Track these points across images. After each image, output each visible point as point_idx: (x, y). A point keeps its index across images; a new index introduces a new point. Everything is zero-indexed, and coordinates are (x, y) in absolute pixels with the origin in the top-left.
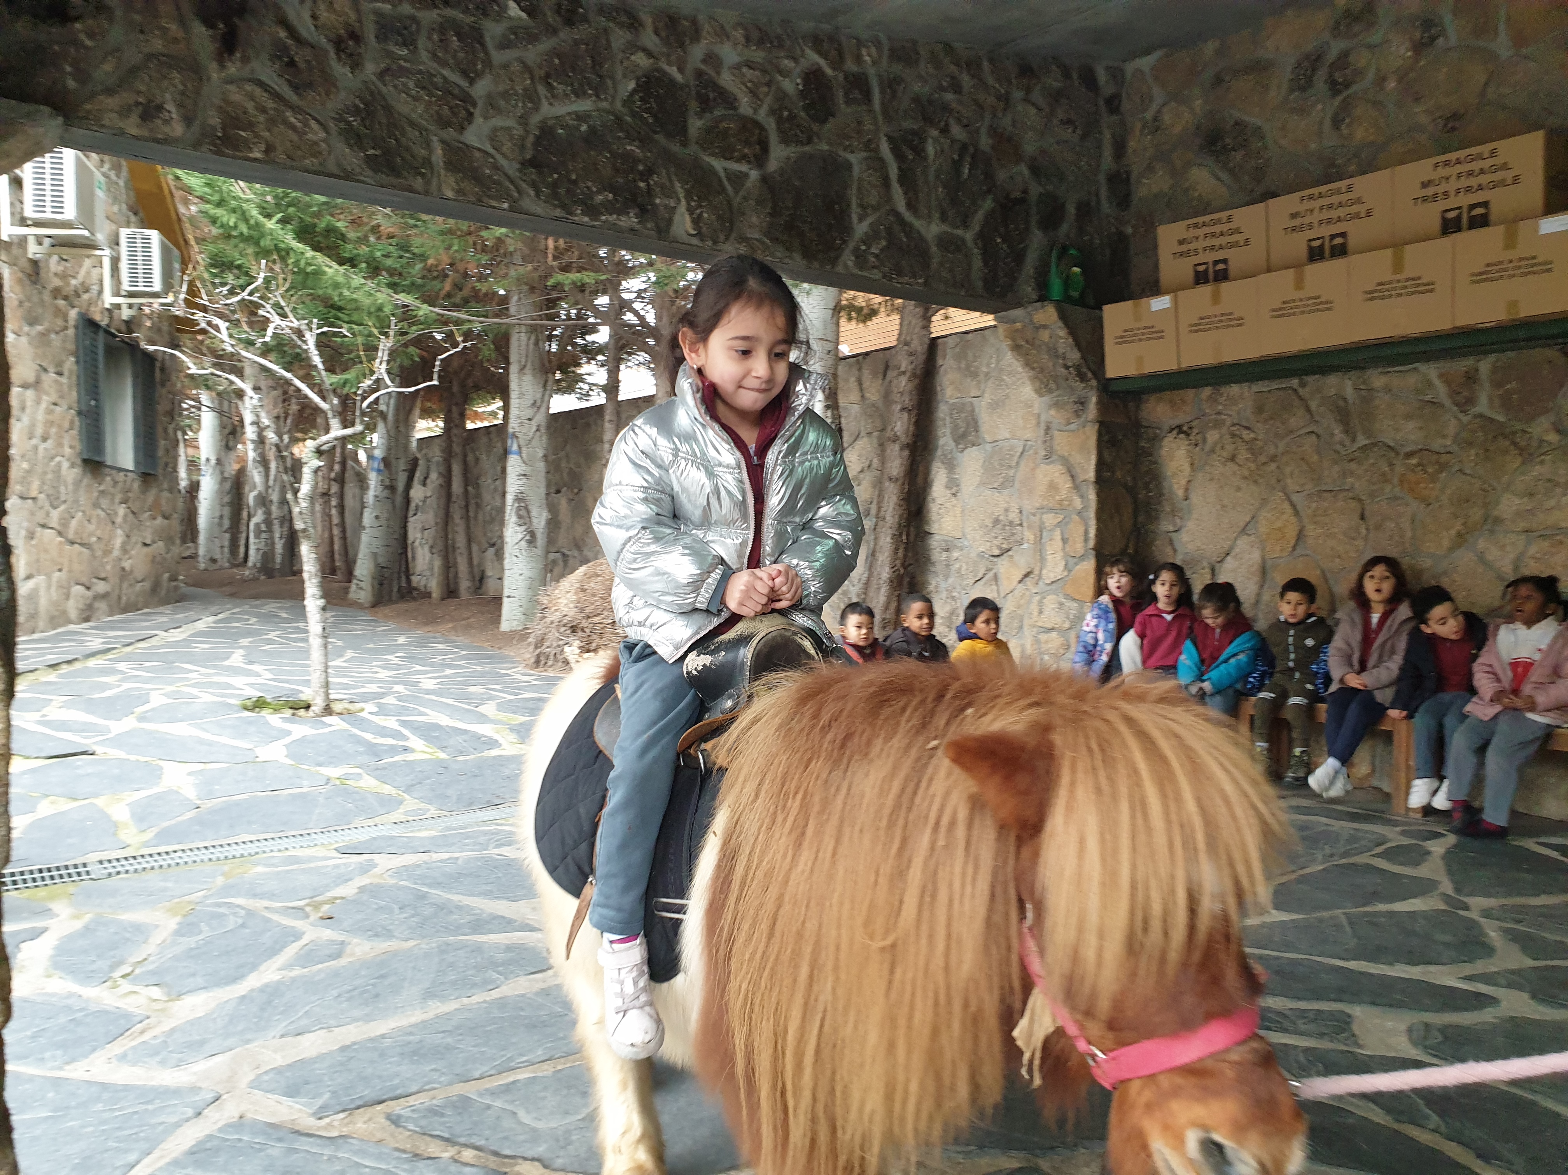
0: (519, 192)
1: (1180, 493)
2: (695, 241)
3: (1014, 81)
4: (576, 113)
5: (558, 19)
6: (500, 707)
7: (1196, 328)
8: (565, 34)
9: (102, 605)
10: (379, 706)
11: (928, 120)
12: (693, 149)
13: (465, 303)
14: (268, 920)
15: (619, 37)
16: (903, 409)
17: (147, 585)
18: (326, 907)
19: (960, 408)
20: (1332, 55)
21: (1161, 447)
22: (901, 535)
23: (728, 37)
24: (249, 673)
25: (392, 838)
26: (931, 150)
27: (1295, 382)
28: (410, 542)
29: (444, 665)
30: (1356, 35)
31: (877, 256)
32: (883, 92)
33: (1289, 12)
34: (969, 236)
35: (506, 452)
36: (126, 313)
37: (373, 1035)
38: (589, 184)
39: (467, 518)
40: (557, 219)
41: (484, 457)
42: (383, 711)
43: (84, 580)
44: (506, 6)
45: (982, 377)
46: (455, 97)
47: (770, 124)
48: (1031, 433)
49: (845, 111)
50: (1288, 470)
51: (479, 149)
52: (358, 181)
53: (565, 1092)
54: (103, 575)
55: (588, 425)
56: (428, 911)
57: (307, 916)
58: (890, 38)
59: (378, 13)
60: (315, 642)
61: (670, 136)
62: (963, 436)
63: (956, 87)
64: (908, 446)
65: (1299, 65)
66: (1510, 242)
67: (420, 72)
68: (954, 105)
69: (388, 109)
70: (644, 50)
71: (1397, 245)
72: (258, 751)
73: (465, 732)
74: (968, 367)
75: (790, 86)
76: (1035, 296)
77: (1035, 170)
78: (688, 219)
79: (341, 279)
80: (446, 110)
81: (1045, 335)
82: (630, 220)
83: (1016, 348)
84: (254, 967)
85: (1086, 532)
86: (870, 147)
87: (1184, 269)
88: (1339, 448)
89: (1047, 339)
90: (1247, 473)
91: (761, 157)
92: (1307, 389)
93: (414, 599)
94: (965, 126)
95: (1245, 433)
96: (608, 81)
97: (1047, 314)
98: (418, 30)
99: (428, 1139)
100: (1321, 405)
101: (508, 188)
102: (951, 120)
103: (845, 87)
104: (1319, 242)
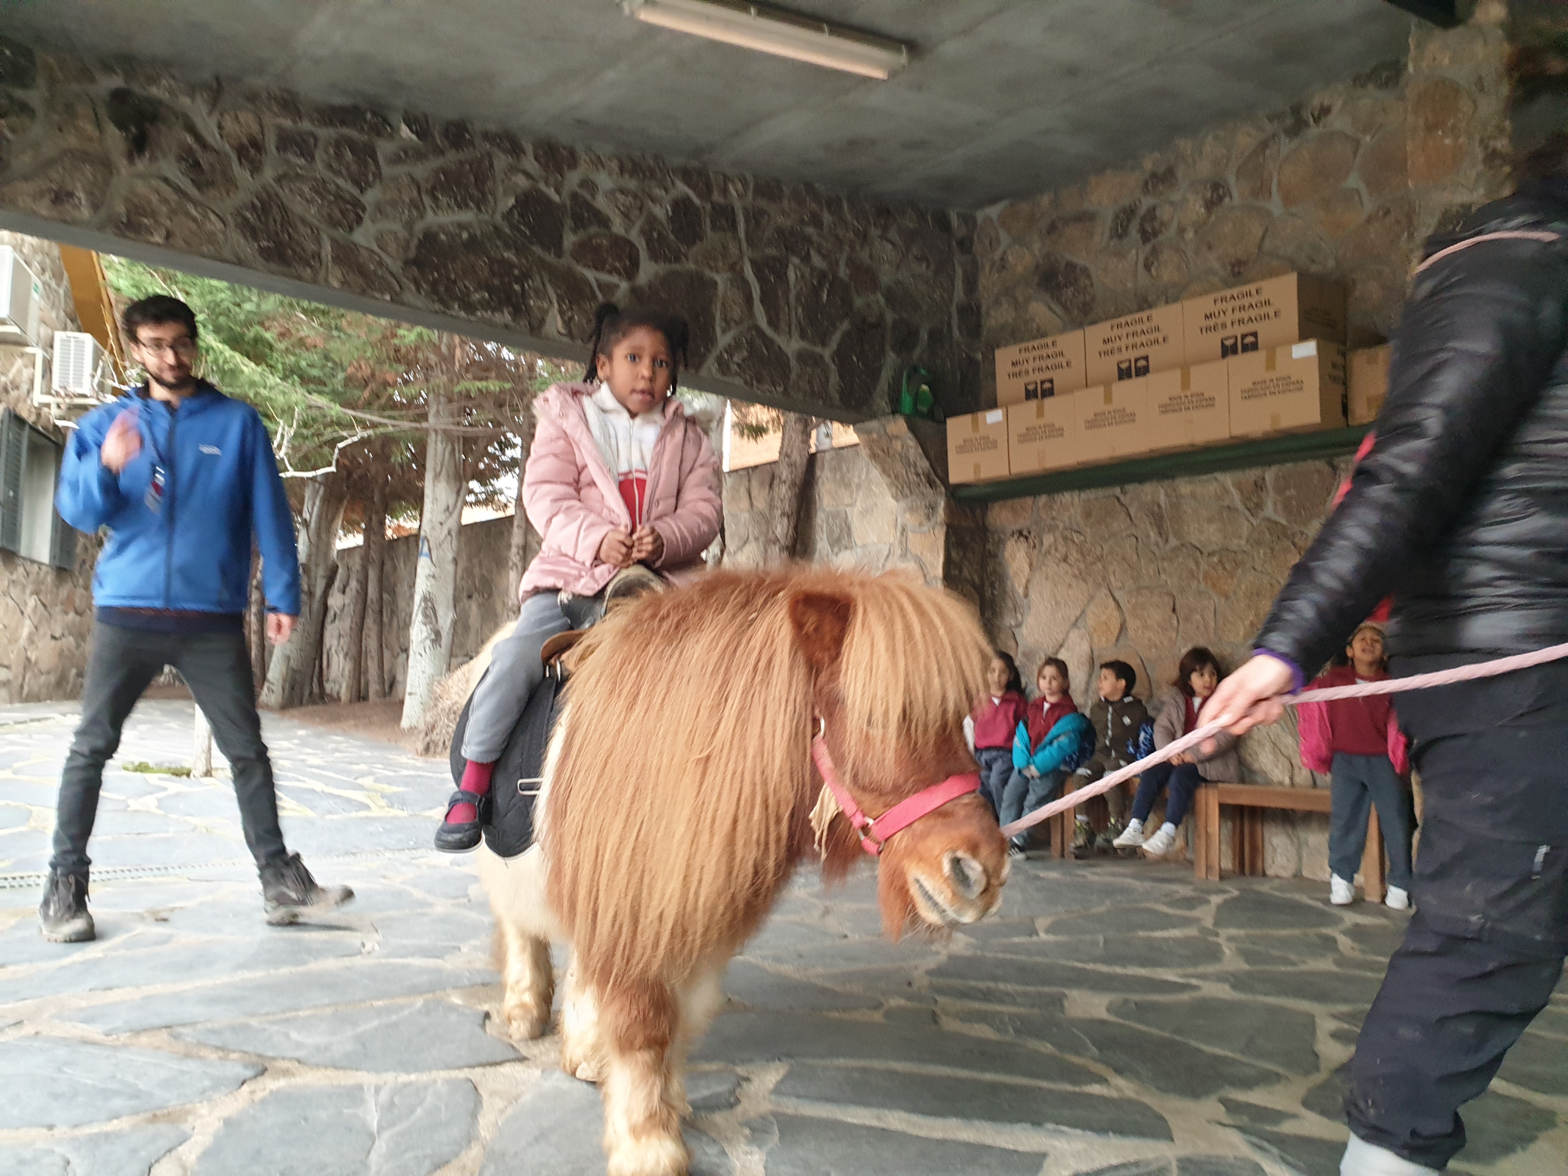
0: (401, 288)
1: (1021, 591)
2: (565, 339)
3: (872, 221)
4: (458, 222)
5: (446, 142)
6: (378, 780)
7: (1023, 438)
8: (452, 156)
11: (791, 249)
12: (567, 260)
15: (501, 161)
16: (784, 514)
17: (53, 678)
18: (162, 914)
19: (835, 515)
20: (1143, 210)
21: (1004, 550)
23: (603, 167)
26: (792, 275)
27: (1117, 490)
28: (325, 647)
29: (335, 750)
30: (1161, 193)
31: (738, 365)
32: (747, 221)
33: (1109, 172)
34: (826, 353)
35: (418, 555)
36: (54, 412)
38: (468, 284)
39: (381, 623)
40: (435, 312)
41: (400, 563)
44: (398, 128)
45: (854, 487)
46: (346, 202)
47: (641, 243)
48: (892, 537)
49: (711, 236)
50: (1111, 569)
51: (366, 248)
52: (252, 268)
53: (337, 1023)
58: (754, 177)
59: (280, 129)
61: (546, 247)
63: (817, 222)
65: (1117, 216)
66: (1271, 364)
67: (315, 179)
68: (815, 238)
69: (283, 208)
70: (525, 173)
72: (131, 802)
73: (339, 797)
74: (842, 478)
75: (661, 212)
76: (888, 410)
77: (890, 297)
78: (559, 320)
79: (257, 378)
80: (337, 214)
81: (898, 445)
82: (504, 317)
83: (874, 456)
86: (735, 269)
87: (1018, 386)
88: (1154, 549)
89: (899, 448)
90: (1077, 572)
91: (631, 271)
92: (1128, 496)
93: (324, 703)
94: (824, 257)
95: (1075, 536)
96: (490, 197)
97: (898, 426)
98: (315, 145)
99: (203, 1047)
100: (1139, 510)
101: (391, 283)
102: (811, 251)
103: (711, 216)
104: (1126, 364)
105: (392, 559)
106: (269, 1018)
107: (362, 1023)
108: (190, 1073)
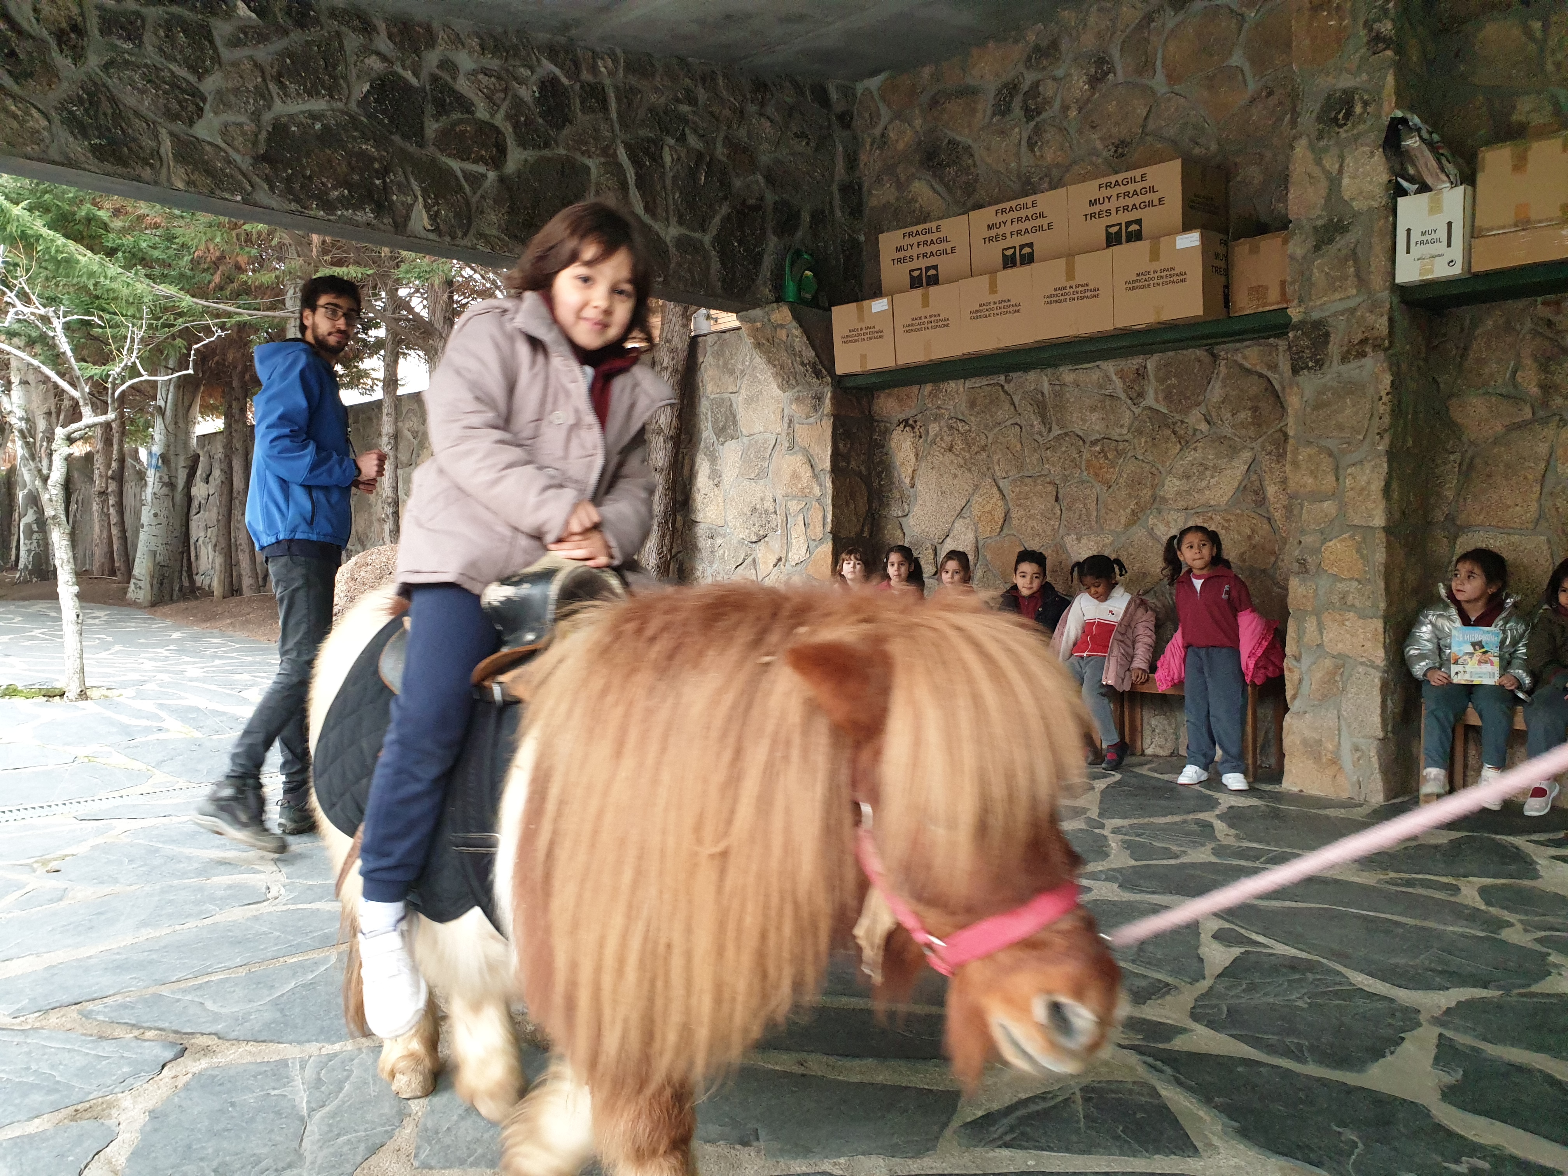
0: (252, 186)
1: (907, 481)
2: (432, 236)
3: (748, 96)
4: (309, 111)
5: (289, 21)
7: (910, 328)
8: (297, 37)
10: (138, 691)
11: (665, 130)
12: (430, 150)
13: (236, 295)
15: (352, 41)
18: (54, 863)
19: (719, 403)
20: (1025, 86)
21: (890, 440)
22: (667, 522)
23: (463, 45)
24: (2, 665)
25: (135, 806)
26: (667, 159)
27: (1002, 379)
28: (192, 540)
29: (215, 656)
30: (1044, 68)
32: (619, 102)
33: (991, 45)
34: (707, 239)
37: (80, 957)
38: (324, 180)
40: (292, 212)
42: (141, 696)
44: (235, 5)
45: (738, 374)
46: (183, 91)
47: (507, 129)
48: (779, 427)
49: (582, 119)
50: (996, 458)
51: (210, 144)
52: (85, 169)
53: (253, 987)
55: (370, 419)
56: (158, 862)
57: (34, 871)
58: (625, 52)
59: (103, 10)
60: (69, 629)
61: (406, 136)
62: (724, 429)
63: (692, 100)
64: (671, 438)
65: (999, 92)
66: (1154, 254)
67: (146, 65)
68: (690, 116)
69: (113, 101)
70: (378, 54)
71: (1070, 256)
72: (3, 733)
73: (224, 714)
74: (725, 364)
75: (527, 93)
76: (771, 298)
77: (770, 179)
78: (425, 215)
79: (96, 268)
80: (174, 105)
81: (782, 334)
82: (366, 215)
85: (824, 517)
86: (608, 153)
87: (903, 273)
88: (1037, 437)
89: (784, 336)
90: (962, 462)
91: (498, 159)
92: (1012, 384)
93: (196, 598)
94: (701, 136)
95: (960, 425)
96: (342, 81)
97: (782, 314)
98: (143, 26)
99: (116, 1025)
100: (1023, 398)
101: (239, 183)
102: (687, 131)
103: (581, 96)
104: (1011, 251)
106: (182, 985)
107: (277, 985)
108: (107, 1058)
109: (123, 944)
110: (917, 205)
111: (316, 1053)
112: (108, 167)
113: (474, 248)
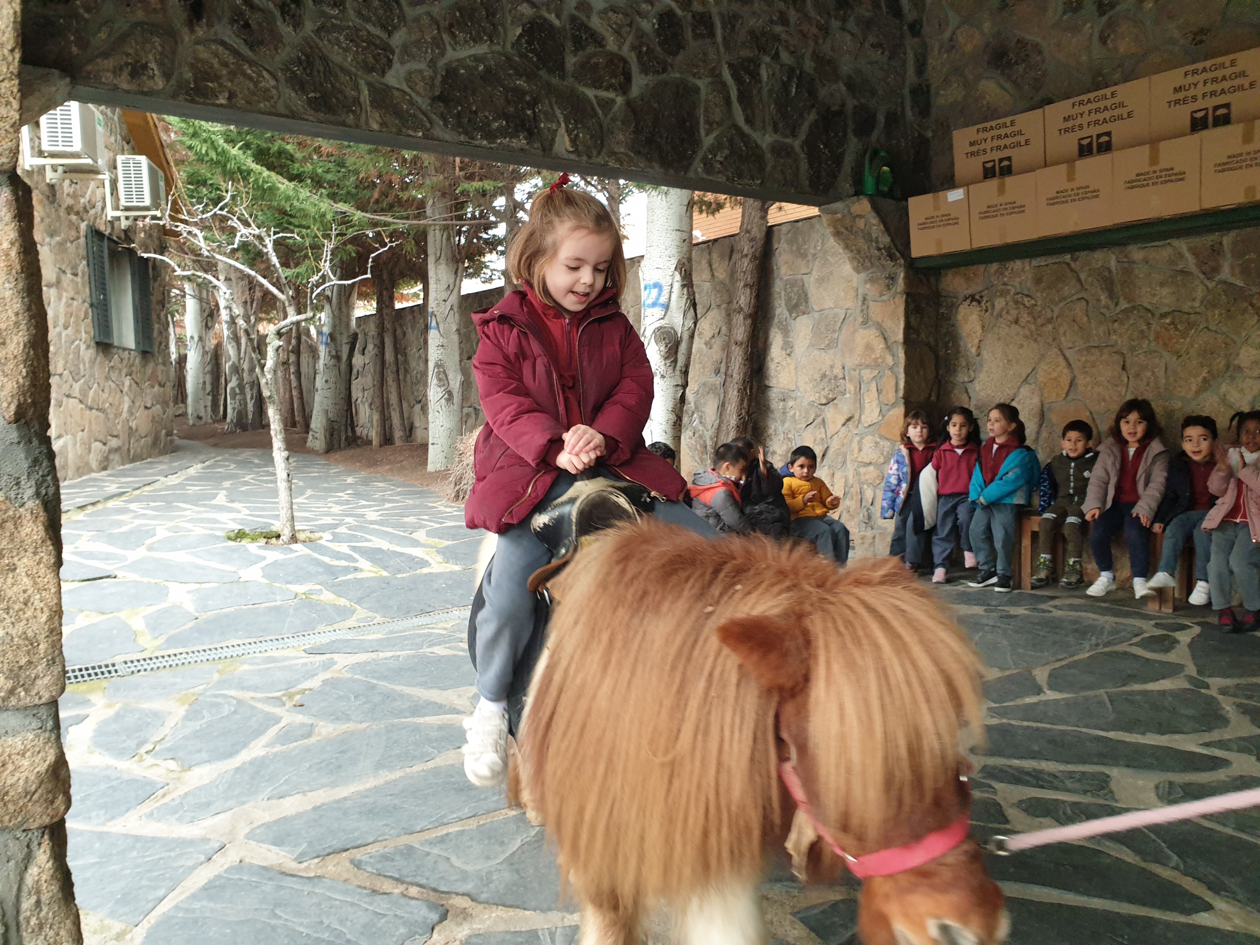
0: (431, 123)
1: (973, 350)
2: (573, 157)
3: (832, 13)
4: (474, 56)
6: (429, 534)
7: (984, 215)
9: (116, 457)
10: (334, 534)
11: (762, 49)
12: (570, 81)
13: (390, 209)
14: (254, 708)
16: (746, 286)
17: (149, 440)
18: (298, 697)
19: (792, 283)
21: (957, 312)
22: (745, 389)
24: (231, 510)
25: (347, 641)
26: (764, 73)
27: (1068, 257)
28: (353, 400)
29: (384, 500)
31: (721, 163)
32: (724, 28)
34: (797, 144)
35: (427, 328)
36: (124, 224)
37: (338, 797)
38: (487, 114)
39: (398, 381)
40: (462, 143)
41: (410, 330)
42: (336, 538)
43: (101, 437)
45: (810, 257)
46: (377, 46)
47: (632, 58)
48: (851, 303)
49: (692, 44)
50: (1062, 330)
51: (398, 89)
52: (304, 119)
53: (486, 842)
54: (115, 433)
56: (377, 699)
57: (284, 705)
60: (282, 485)
61: (550, 71)
62: (796, 306)
63: (784, 20)
64: (750, 316)
66: (1247, 137)
67: (348, 27)
68: (784, 36)
69: (324, 59)
71: (1154, 142)
72: (241, 573)
73: (402, 554)
74: (799, 249)
75: (648, 25)
76: (852, 192)
77: (851, 86)
78: (567, 139)
79: (291, 193)
80: (370, 58)
81: (861, 223)
82: (520, 142)
83: (837, 234)
84: (245, 745)
85: (897, 384)
86: (715, 74)
87: (975, 166)
88: (1103, 310)
89: (862, 226)
90: (1028, 333)
91: (625, 86)
92: (1078, 263)
93: (358, 446)
94: (792, 53)
95: (1026, 300)
96: (500, 28)
97: (863, 206)
99: (382, 879)
100: (1089, 276)
101: (422, 120)
102: (780, 49)
103: (693, 24)
104: (1088, 140)
105: (401, 326)
106: (427, 836)
107: (506, 841)
108: (385, 915)
109: (368, 786)
110: (985, 102)
111: (560, 925)
112: (321, 115)
113: (606, 165)
